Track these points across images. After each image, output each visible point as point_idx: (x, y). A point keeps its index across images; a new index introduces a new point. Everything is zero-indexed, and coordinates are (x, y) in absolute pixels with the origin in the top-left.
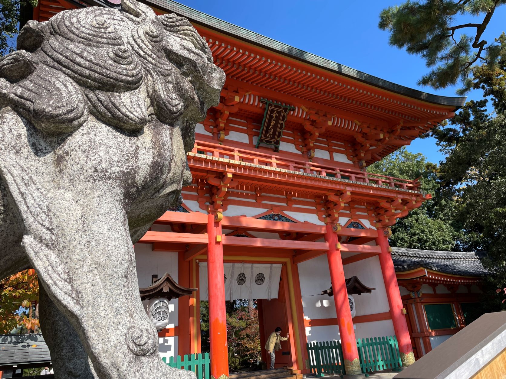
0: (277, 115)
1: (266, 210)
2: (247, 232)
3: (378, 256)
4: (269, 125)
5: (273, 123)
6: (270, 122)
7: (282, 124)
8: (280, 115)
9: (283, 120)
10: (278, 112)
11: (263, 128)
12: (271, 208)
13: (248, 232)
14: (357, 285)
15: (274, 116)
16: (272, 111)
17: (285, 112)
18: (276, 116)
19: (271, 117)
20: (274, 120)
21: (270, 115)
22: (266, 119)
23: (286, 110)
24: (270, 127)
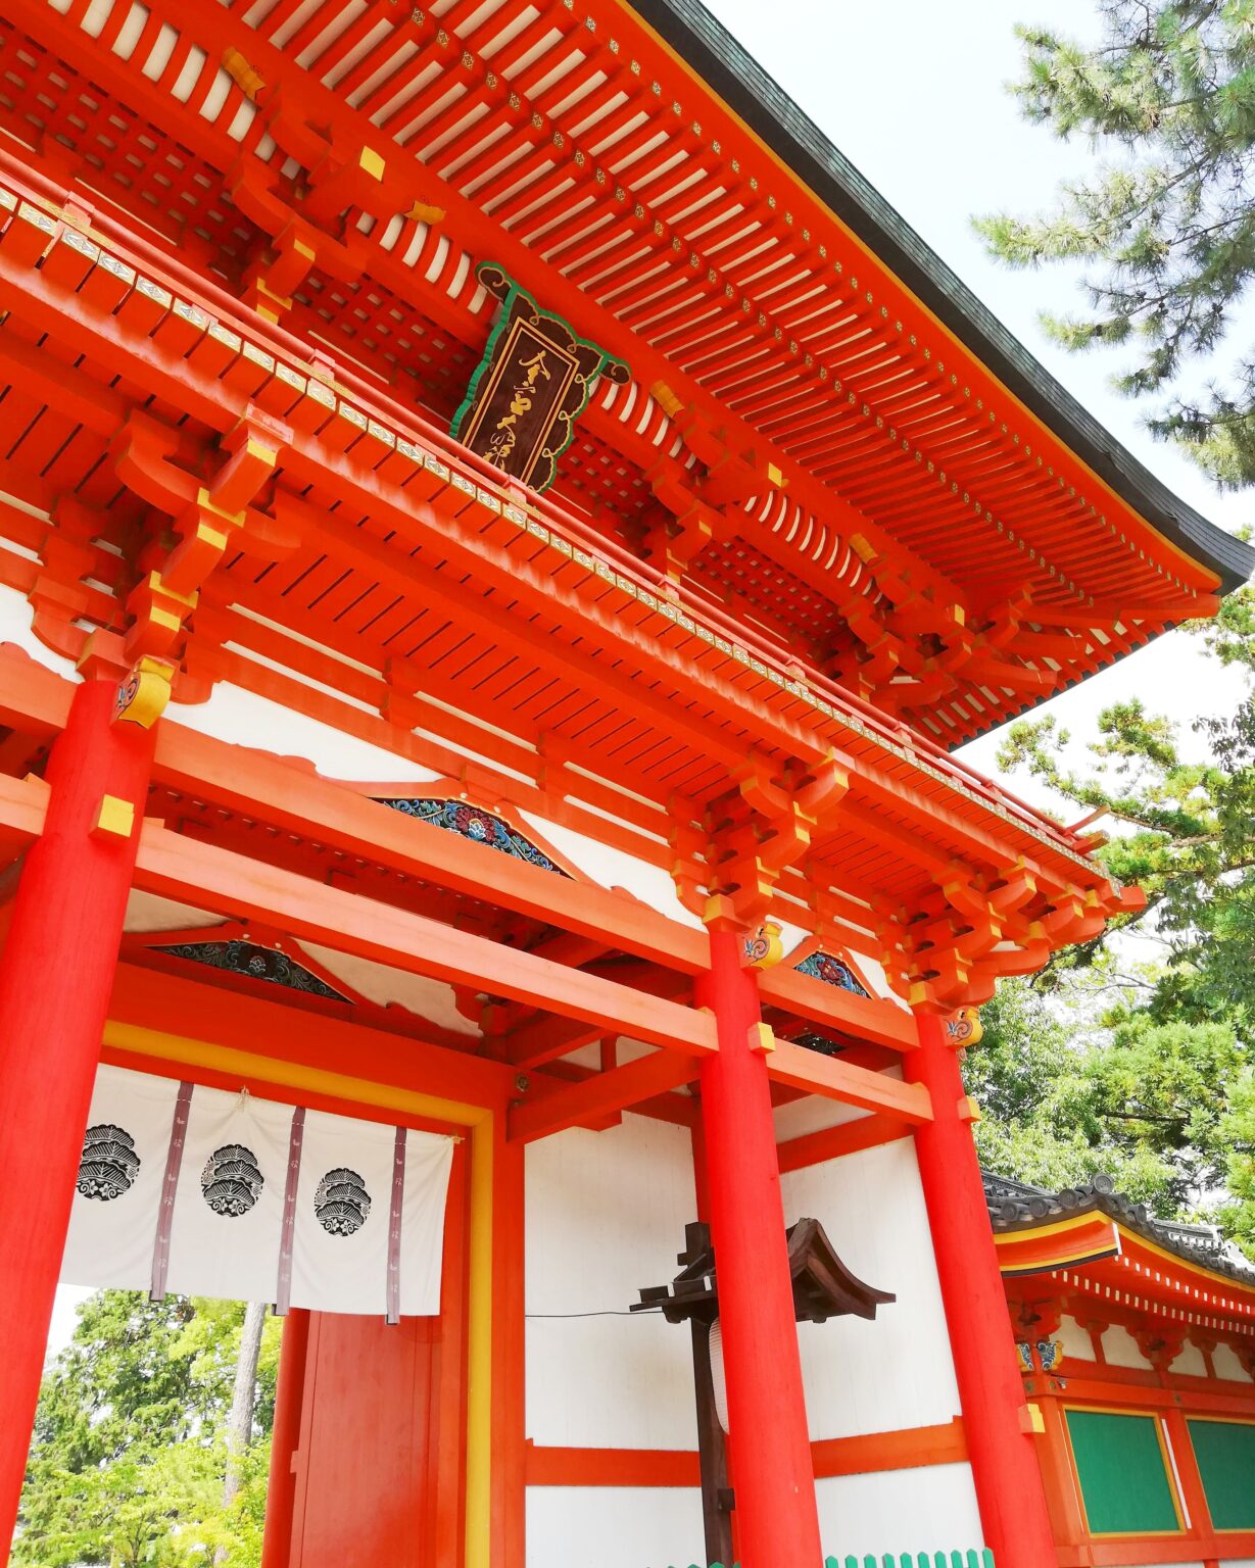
0: (546, 373)
1: (429, 776)
2: (297, 946)
3: (909, 1141)
4: (499, 410)
5: (519, 406)
6: (506, 393)
7: (560, 425)
8: (557, 382)
9: (568, 407)
10: (551, 362)
11: (471, 412)
12: (457, 773)
13: (304, 945)
14: (817, 1266)
15: (532, 373)
16: (527, 347)
17: (585, 370)
18: (540, 377)
19: (516, 374)
20: (526, 394)
21: (515, 358)
22: (489, 371)
23: (588, 362)
24: (506, 422)
